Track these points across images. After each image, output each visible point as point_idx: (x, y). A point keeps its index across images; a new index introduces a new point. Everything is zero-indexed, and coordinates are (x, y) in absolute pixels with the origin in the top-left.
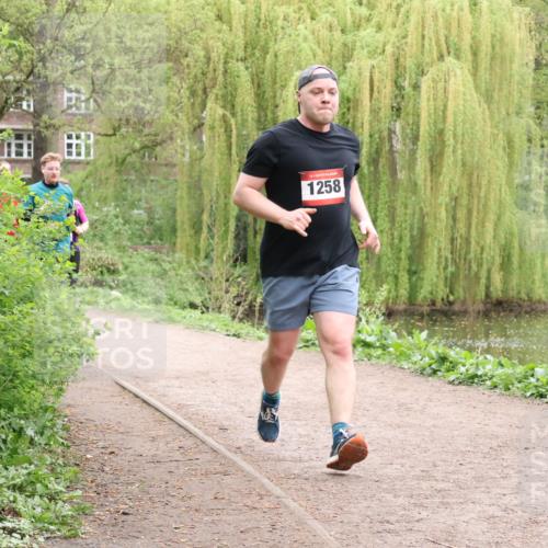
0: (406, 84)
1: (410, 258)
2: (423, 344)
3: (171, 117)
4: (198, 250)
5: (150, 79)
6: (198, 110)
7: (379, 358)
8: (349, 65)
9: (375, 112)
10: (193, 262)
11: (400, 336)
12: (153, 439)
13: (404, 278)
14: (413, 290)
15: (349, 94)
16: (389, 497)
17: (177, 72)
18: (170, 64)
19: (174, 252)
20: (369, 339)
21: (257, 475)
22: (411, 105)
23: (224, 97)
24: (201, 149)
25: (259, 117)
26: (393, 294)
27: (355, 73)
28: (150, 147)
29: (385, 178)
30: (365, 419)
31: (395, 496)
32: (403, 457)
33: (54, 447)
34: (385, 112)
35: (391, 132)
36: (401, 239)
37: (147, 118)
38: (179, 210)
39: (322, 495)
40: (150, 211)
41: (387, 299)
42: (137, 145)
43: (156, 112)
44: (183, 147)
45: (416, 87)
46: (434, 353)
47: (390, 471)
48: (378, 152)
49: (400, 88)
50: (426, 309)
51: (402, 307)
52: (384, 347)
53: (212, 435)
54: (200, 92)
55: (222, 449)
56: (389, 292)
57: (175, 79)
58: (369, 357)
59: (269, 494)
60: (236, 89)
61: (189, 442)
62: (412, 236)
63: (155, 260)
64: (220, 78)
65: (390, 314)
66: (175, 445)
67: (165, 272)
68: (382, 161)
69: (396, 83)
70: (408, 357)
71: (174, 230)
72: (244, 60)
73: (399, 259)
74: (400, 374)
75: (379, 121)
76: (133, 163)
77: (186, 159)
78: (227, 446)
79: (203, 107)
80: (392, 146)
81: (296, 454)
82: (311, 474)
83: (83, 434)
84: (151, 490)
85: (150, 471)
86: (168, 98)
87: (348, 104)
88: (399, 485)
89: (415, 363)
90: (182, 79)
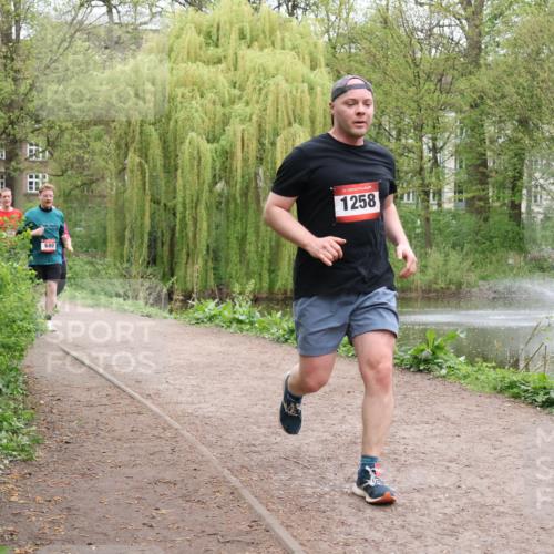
0: (266, 141)
1: (270, 262)
2: (279, 321)
3: (103, 163)
4: (122, 256)
5: (88, 137)
6: (122, 158)
7: (248, 331)
8: (227, 128)
9: (245, 160)
10: (118, 264)
11: (263, 315)
12: (88, 390)
13: (266, 276)
14: (272, 283)
15: (228, 148)
16: (254, 427)
17: (108, 132)
18: (102, 127)
19: (105, 257)
20: (241, 318)
21: (161, 413)
22: (270, 156)
23: (140, 150)
24: (124, 185)
25: (165, 163)
26: (258, 286)
27: (232, 133)
28: (88, 184)
29: (253, 206)
30: (238, 374)
31: (259, 427)
32: (263, 400)
33: (17, 396)
34: (252, 161)
35: (257, 174)
36: (263, 248)
37: (86, 164)
38: (109, 229)
39: (207, 427)
40: (88, 228)
41: (254, 290)
42: (79, 183)
43: (92, 160)
44: (112, 184)
45: (273, 144)
46: (286, 327)
47: (255, 410)
48: (247, 188)
49: (262, 144)
50: (280, 297)
51: (264, 295)
52: (252, 323)
53: (128, 386)
54: (124, 146)
55: (136, 395)
56: (256, 284)
57: (106, 137)
58: (241, 330)
59: (170, 427)
60: (149, 144)
61: (114, 391)
62: (271, 247)
63: (91, 263)
64: (138, 137)
65: (256, 300)
66: (104, 394)
67: (98, 271)
68: (250, 194)
69: (259, 141)
70: (268, 330)
71: (105, 242)
72: (154, 124)
73: (262, 262)
74: (262, 341)
75: (248, 167)
76: (76, 196)
77: (113, 192)
78: (141, 394)
79: (126, 157)
80: (257, 184)
81: (190, 399)
82: (200, 413)
83: (37, 387)
84: (87, 426)
85: (86, 412)
86: (101, 150)
87: (227, 155)
88: (261, 419)
89: (273, 334)
90: (111, 138)
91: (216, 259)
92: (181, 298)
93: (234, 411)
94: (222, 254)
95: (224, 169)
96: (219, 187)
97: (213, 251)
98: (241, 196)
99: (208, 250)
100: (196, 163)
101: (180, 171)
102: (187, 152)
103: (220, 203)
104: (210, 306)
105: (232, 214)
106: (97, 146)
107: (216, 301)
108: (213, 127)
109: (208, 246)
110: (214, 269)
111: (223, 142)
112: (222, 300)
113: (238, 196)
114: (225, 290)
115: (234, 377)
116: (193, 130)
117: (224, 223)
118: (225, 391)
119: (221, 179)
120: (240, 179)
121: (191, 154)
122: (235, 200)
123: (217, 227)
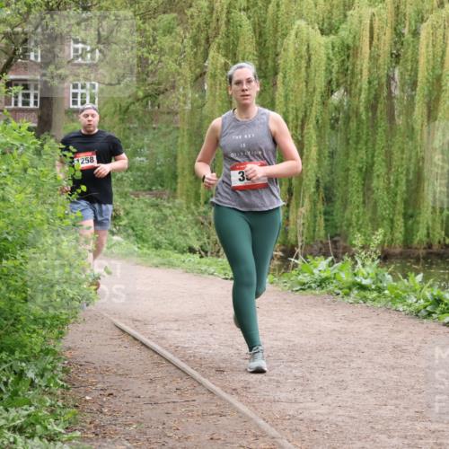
0: (406, 31)
1: (406, 202)
2: (418, 287)
3: (174, 67)
4: (197, 196)
5: (154, 29)
6: (200, 59)
7: (374, 300)
8: (349, 13)
9: (374, 59)
10: (193, 207)
11: (396, 279)
12: (152, 381)
13: (400, 222)
14: (409, 233)
15: (350, 41)
16: (383, 437)
17: (181, 22)
18: (175, 15)
19: (175, 197)
20: (365, 282)
21: (252, 415)
22: (410, 52)
23: (226, 46)
24: (202, 97)
25: (260, 65)
26: (389, 237)
27: (356, 21)
28: (153, 96)
29: (383, 124)
30: (359, 362)
31: (389, 437)
32: (397, 398)
33: (54, 389)
34: (384, 59)
35: (390, 79)
36: (397, 183)
37: (151, 68)
38: (180, 157)
39: (316, 436)
40: (152, 157)
41: (383, 242)
42: (141, 94)
43: (160, 61)
44: (185, 95)
45: (416, 34)
46: (428, 295)
47: (385, 412)
48: (376, 98)
49: (400, 35)
50: (422, 252)
51: (398, 250)
52: (379, 290)
53: (208, 377)
54: (203, 42)
55: (217, 390)
56: (385, 235)
57: (179, 30)
58: (365, 299)
59: (264, 434)
60: (238, 38)
61: (187, 384)
62: (408, 181)
63: (155, 206)
64: (223, 28)
65: (385, 258)
66: (173, 386)
67: (165, 217)
68: (381, 107)
69: (395, 30)
70: (403, 300)
71: (175, 177)
72: (246, 9)
73: (395, 203)
74: (395, 316)
75: (378, 68)
76: (136, 112)
77: (188, 107)
78: (223, 388)
79: (206, 57)
80: (390, 92)
81: (291, 396)
82: (306, 415)
83: (82, 376)
84: (148, 431)
85: (148, 412)
86: (172, 49)
87: (348, 51)
88: (393, 425)
89: (410, 305)
90: (186, 29)
91: (328, 199)
92: (280, 254)
93: (352, 414)
94: (338, 193)
95: (344, 71)
96: (336, 97)
97: (326, 189)
98: (367, 110)
99: (317, 187)
100: (304, 64)
101: (281, 74)
102: (291, 50)
103: (337, 120)
104: (321, 266)
105: (353, 134)
106: (165, 42)
107: (330, 259)
108: (330, 12)
109: (318, 181)
110: (326, 213)
111: (343, 33)
112: (338, 258)
113: (362, 109)
114: (342, 243)
115: (353, 365)
116: (301, 17)
117: (340, 149)
118: (341, 384)
119: (338, 86)
120: (365, 86)
121: (297, 52)
122: (357, 114)
123: (332, 155)
